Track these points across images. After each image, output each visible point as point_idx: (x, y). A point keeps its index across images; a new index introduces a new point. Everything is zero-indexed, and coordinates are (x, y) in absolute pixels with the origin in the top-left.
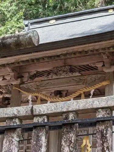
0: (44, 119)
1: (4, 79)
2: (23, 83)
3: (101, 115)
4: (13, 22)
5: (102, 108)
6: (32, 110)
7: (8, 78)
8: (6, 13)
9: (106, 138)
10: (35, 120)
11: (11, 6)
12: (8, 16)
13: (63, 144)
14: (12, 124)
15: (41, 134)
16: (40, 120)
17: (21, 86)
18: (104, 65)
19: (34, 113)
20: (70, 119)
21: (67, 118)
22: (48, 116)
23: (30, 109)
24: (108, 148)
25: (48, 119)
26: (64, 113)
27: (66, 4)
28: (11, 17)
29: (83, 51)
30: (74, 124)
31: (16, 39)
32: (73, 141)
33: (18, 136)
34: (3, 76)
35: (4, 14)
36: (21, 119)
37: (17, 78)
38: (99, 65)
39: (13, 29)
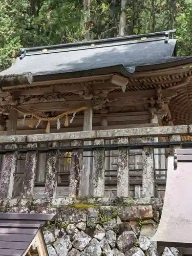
0: (35, 145)
1: (4, 100)
2: (19, 104)
3: (75, 144)
4: (11, 45)
5: (77, 140)
6: (26, 139)
7: (7, 99)
8: (5, 36)
9: (78, 160)
10: (29, 146)
11: (10, 30)
12: (7, 39)
13: (49, 164)
14: (11, 148)
15: (32, 156)
16: (32, 146)
17: (18, 107)
18: (84, 94)
19: (28, 141)
20: (54, 146)
21: (51, 145)
22: (38, 143)
23: (25, 138)
24: (79, 167)
25: (38, 145)
26: (49, 141)
27: (57, 32)
28: (9, 40)
29: (68, 83)
30: (56, 150)
31: (15, 78)
32: (55, 162)
33: (16, 157)
34: (3, 98)
35: (3, 37)
36: (18, 144)
37: (14, 100)
38: (81, 93)
39: (11, 51)
